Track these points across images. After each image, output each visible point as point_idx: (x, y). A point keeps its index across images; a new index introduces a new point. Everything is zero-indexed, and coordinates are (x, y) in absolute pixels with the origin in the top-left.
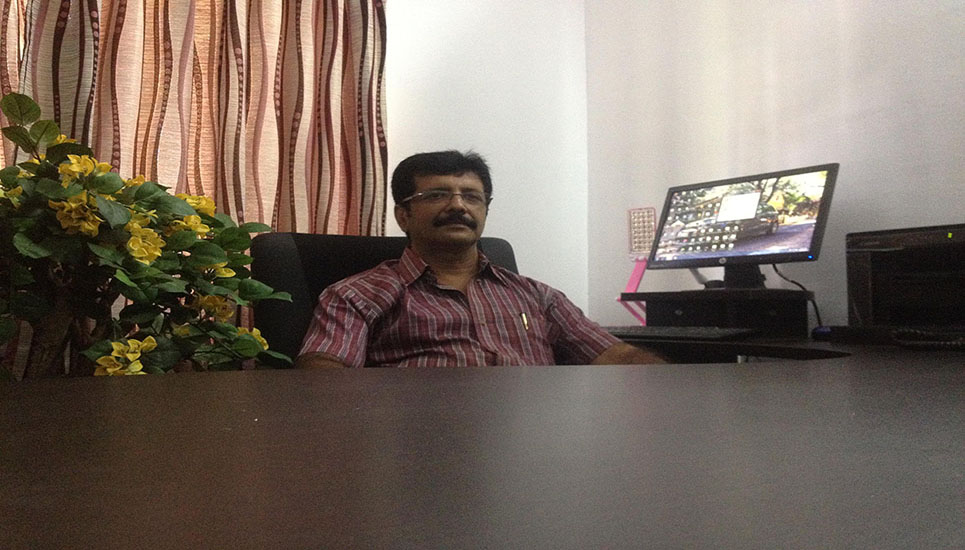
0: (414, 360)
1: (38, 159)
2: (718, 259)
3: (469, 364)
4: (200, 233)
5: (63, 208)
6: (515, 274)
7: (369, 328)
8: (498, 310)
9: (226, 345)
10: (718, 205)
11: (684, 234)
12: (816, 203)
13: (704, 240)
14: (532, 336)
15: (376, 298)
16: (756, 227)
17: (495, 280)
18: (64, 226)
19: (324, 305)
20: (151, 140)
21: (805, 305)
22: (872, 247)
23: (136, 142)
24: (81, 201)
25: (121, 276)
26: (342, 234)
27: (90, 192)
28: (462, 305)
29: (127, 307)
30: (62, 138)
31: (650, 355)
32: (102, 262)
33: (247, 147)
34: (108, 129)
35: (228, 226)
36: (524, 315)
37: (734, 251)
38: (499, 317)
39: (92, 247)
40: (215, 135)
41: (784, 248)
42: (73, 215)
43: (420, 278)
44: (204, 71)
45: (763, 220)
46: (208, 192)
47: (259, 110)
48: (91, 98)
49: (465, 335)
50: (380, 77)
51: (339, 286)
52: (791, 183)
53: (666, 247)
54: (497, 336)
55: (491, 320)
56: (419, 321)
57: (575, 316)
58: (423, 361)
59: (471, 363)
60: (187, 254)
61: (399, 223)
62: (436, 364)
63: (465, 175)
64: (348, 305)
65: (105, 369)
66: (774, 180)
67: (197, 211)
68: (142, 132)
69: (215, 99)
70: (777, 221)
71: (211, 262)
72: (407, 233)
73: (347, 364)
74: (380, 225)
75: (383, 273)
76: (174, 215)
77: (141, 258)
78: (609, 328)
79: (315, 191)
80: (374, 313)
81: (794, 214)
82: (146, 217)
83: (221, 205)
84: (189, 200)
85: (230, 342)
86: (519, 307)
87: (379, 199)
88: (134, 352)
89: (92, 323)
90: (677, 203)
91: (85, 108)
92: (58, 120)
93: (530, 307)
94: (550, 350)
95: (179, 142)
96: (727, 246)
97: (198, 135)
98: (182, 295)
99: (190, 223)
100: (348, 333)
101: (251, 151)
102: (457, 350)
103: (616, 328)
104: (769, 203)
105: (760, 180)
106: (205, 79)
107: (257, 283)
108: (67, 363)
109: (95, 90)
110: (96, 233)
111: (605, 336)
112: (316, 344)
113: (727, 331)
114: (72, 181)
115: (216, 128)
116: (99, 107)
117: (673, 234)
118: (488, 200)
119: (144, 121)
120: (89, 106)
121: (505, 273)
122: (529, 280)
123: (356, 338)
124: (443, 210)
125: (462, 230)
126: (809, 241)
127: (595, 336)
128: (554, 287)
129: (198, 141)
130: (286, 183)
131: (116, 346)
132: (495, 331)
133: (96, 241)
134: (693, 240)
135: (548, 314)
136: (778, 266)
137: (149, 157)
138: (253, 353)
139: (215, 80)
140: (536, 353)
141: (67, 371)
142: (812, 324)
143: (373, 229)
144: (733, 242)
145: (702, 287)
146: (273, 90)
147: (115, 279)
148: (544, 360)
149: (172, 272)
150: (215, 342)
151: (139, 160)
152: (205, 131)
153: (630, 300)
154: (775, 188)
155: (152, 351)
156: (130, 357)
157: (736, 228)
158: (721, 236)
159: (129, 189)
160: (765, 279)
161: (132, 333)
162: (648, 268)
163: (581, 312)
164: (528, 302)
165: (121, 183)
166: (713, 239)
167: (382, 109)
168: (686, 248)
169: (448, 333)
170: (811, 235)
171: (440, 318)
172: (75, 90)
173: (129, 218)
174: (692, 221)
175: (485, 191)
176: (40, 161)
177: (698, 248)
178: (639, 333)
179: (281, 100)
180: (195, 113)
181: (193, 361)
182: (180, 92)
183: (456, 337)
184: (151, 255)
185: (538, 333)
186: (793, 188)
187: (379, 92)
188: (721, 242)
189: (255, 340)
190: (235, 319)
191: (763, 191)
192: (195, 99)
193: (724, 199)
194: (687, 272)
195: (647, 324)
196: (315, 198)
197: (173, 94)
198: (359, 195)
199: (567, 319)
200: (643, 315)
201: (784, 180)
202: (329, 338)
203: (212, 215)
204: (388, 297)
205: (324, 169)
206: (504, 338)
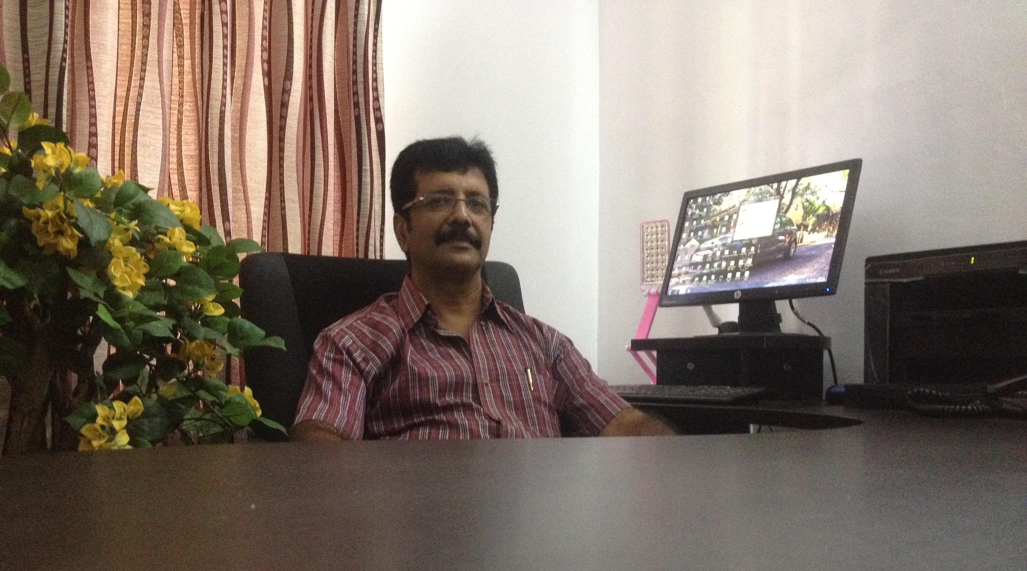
0: (414, 432)
1: (10, 147)
2: (733, 292)
3: (472, 437)
4: (186, 254)
5: (38, 217)
6: (521, 314)
7: (368, 389)
8: (502, 365)
9: (216, 410)
10: (735, 216)
11: (698, 258)
12: (836, 214)
13: (719, 266)
14: (537, 399)
15: (375, 347)
16: (774, 248)
17: (500, 323)
18: (41, 244)
19: (319, 356)
20: (130, 120)
21: (822, 354)
22: (892, 276)
23: (114, 124)
24: (58, 207)
25: (103, 314)
26: (336, 255)
27: (67, 194)
28: (465, 357)
29: (109, 356)
30: (35, 118)
31: (659, 424)
32: (84, 294)
33: (233, 131)
34: (83, 104)
35: (214, 243)
36: (529, 371)
37: (750, 282)
38: (503, 375)
39: (71, 273)
40: (198, 114)
41: (803, 277)
42: (50, 228)
43: (421, 320)
44: (186, 21)
45: (781, 238)
46: (192, 194)
47: (245, 77)
48: (64, 60)
49: (468, 398)
50: (376, 30)
51: (335, 329)
52: (812, 187)
53: (679, 275)
54: (500, 399)
55: (494, 377)
56: (420, 379)
57: (583, 372)
58: (424, 433)
59: (475, 435)
60: (172, 282)
61: (399, 239)
62: (437, 438)
63: (469, 173)
64: (345, 357)
65: (89, 442)
66: (792, 183)
67: (182, 221)
68: (120, 109)
69: (197, 61)
70: (795, 240)
71: (198, 295)
72: (408, 254)
73: (344, 436)
74: (378, 244)
75: (382, 311)
76: (157, 228)
77: (124, 289)
78: (618, 387)
79: (307, 194)
80: (372, 368)
81: (813, 230)
82: (127, 230)
83: (206, 213)
84: (172, 207)
85: (221, 406)
86: (524, 360)
87: (377, 207)
88: (120, 419)
89: (74, 378)
90: (693, 214)
91: (57, 74)
92: (28, 91)
93: (536, 360)
94: (556, 421)
95: (160, 122)
96: (743, 274)
97: (180, 112)
98: (167, 340)
99: (174, 240)
100: (346, 396)
101: (237, 135)
102: (460, 417)
103: (625, 387)
104: (789, 215)
105: (779, 182)
106: (186, 34)
107: (247, 324)
108: (49, 435)
109: (68, 47)
110: (74, 254)
111: (613, 399)
112: (312, 409)
113: (739, 391)
114: (48, 179)
115: (200, 103)
116: (72, 71)
117: (687, 258)
118: (494, 209)
119: (122, 93)
120: (62, 70)
121: (510, 313)
122: (535, 321)
123: (354, 400)
124: (446, 221)
125: (464, 249)
126: (827, 268)
127: (603, 398)
128: (561, 332)
129: (180, 122)
130: (276, 181)
131: (101, 410)
132: (498, 393)
133: (76, 264)
134: (708, 266)
135: (554, 369)
136: (794, 301)
137: (128, 143)
138: (245, 420)
139: (197, 34)
140: (542, 422)
141: (49, 444)
142: (828, 382)
143: (371, 248)
144: (750, 269)
145: (715, 332)
146: (260, 48)
147: (97, 318)
148: (550, 431)
149: (157, 308)
150: (204, 404)
151: (117, 149)
152: (188, 107)
153: (640, 349)
154: (794, 194)
155: (138, 418)
156: (117, 425)
157: (753, 249)
158: (737, 260)
159: (108, 191)
160: (781, 321)
161: (116, 393)
162: (661, 306)
163: (588, 366)
164: (533, 354)
165: (100, 184)
166: (728, 265)
167: (379, 75)
168: (701, 276)
169: (449, 396)
170: (829, 259)
171: (441, 374)
172: (46, 47)
173: (110, 232)
174: (707, 240)
175: (491, 196)
176: (11, 151)
177: (713, 277)
178: (649, 394)
179: (269, 62)
180: (176, 80)
181: (182, 431)
182: (160, 51)
183: (458, 401)
184: (135, 284)
185: (544, 395)
186: (813, 193)
187: (375, 51)
188: (737, 269)
189: (247, 402)
190: (224, 374)
191: (782, 197)
192: (176, 62)
193: (742, 208)
194: (700, 310)
195: (657, 384)
196: (307, 204)
197: (152, 54)
198: (355, 199)
199: (574, 377)
200: (653, 368)
201: (804, 181)
202: (326, 401)
203: (197, 227)
204: (388, 346)
205: (316, 162)
206: (509, 402)
